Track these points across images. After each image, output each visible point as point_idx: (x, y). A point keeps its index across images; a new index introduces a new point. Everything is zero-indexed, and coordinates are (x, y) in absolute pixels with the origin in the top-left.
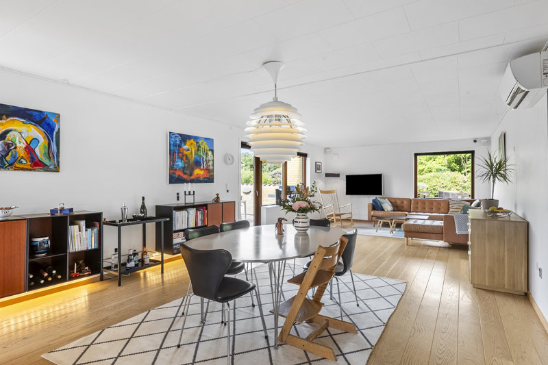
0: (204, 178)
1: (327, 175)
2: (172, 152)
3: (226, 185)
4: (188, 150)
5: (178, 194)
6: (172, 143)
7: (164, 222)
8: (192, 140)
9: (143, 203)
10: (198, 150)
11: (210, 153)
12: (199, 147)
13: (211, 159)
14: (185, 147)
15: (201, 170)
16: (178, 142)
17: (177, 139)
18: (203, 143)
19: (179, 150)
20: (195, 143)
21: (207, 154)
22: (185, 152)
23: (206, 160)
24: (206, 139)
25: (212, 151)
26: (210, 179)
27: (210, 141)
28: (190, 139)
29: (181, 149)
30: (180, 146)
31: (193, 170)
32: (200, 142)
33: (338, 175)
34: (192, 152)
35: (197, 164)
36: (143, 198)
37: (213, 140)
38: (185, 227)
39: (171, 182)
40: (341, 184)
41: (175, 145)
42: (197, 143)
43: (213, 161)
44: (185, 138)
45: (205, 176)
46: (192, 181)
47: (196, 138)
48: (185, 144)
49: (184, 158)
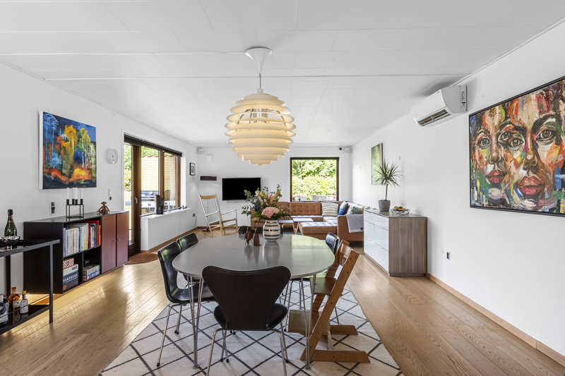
0: (85, 181)
1: (203, 178)
2: (47, 142)
3: (109, 190)
4: (67, 140)
5: (53, 204)
6: (47, 129)
7: (54, 245)
8: (71, 127)
9: (10, 219)
10: (78, 141)
11: (92, 146)
12: (80, 137)
13: (93, 155)
14: (64, 136)
15: (82, 169)
16: (54, 128)
17: (53, 124)
18: (84, 131)
19: (55, 139)
20: (75, 132)
21: (89, 147)
22: (64, 144)
23: (87, 156)
24: (88, 126)
25: (95, 143)
26: (91, 183)
27: (91, 129)
28: (69, 125)
29: (58, 139)
30: (57, 134)
31: (72, 168)
32: (82, 130)
33: (214, 179)
34: (71, 144)
35: (78, 160)
36: (10, 212)
37: (95, 128)
38: (76, 251)
39: (45, 187)
40: (217, 189)
41: (50, 132)
42: (78, 131)
43: (95, 157)
44: (63, 123)
45: (86, 178)
46: (71, 185)
47: (76, 125)
48: (63, 132)
49: (62, 152)
